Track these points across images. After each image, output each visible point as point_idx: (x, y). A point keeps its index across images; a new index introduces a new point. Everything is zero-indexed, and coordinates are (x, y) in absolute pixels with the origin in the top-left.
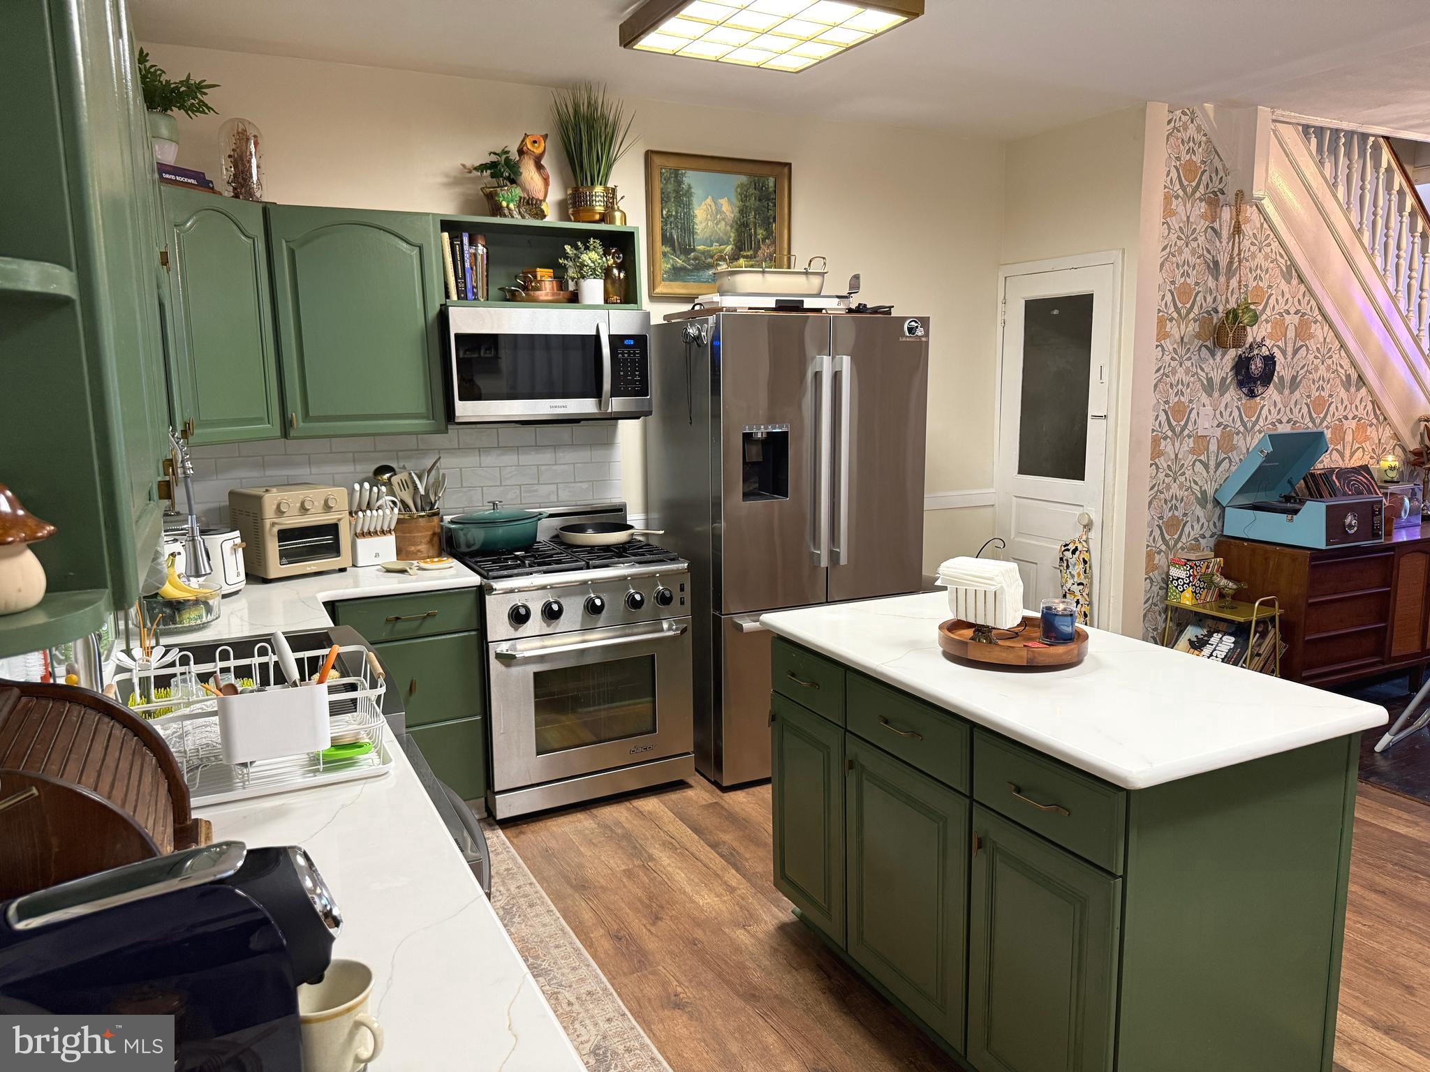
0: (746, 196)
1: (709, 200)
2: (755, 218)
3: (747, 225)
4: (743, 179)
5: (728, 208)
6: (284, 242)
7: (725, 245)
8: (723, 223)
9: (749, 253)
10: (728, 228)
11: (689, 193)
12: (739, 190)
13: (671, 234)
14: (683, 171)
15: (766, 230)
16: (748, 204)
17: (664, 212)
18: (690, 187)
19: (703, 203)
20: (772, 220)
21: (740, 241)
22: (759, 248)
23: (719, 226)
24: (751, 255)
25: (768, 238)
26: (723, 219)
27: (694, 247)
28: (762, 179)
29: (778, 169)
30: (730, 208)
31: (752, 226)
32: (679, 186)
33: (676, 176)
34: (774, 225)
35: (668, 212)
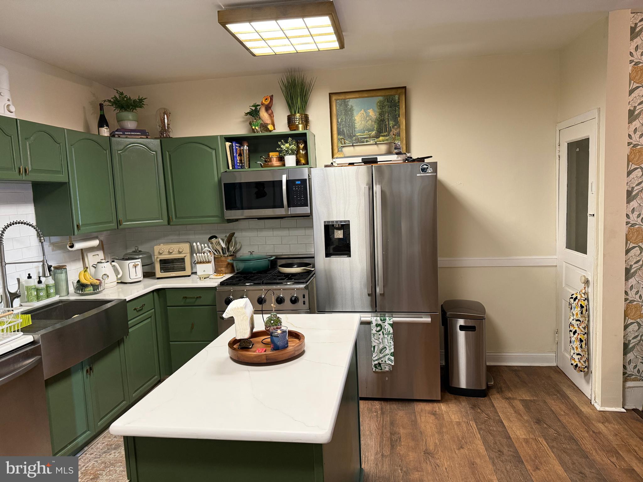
0: (383, 106)
1: (362, 111)
2: (388, 116)
3: (384, 120)
4: (381, 98)
5: (373, 114)
6: (167, 153)
7: (372, 131)
8: (370, 121)
9: (385, 134)
10: (373, 123)
11: (351, 110)
12: (379, 104)
13: (343, 130)
14: (348, 100)
15: (394, 121)
16: (384, 110)
17: (339, 120)
18: (352, 107)
19: (359, 113)
20: (398, 116)
21: (380, 128)
22: (391, 131)
23: (368, 123)
24: (386, 135)
25: (395, 125)
26: (370, 119)
27: (355, 134)
28: (391, 97)
29: (399, 91)
30: (374, 114)
31: (386, 120)
32: (347, 107)
33: (345, 102)
34: (399, 119)
35: (341, 120)
